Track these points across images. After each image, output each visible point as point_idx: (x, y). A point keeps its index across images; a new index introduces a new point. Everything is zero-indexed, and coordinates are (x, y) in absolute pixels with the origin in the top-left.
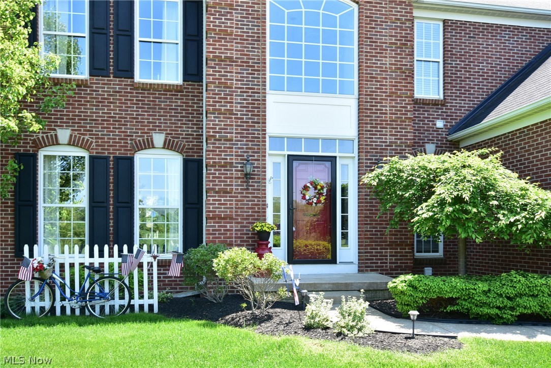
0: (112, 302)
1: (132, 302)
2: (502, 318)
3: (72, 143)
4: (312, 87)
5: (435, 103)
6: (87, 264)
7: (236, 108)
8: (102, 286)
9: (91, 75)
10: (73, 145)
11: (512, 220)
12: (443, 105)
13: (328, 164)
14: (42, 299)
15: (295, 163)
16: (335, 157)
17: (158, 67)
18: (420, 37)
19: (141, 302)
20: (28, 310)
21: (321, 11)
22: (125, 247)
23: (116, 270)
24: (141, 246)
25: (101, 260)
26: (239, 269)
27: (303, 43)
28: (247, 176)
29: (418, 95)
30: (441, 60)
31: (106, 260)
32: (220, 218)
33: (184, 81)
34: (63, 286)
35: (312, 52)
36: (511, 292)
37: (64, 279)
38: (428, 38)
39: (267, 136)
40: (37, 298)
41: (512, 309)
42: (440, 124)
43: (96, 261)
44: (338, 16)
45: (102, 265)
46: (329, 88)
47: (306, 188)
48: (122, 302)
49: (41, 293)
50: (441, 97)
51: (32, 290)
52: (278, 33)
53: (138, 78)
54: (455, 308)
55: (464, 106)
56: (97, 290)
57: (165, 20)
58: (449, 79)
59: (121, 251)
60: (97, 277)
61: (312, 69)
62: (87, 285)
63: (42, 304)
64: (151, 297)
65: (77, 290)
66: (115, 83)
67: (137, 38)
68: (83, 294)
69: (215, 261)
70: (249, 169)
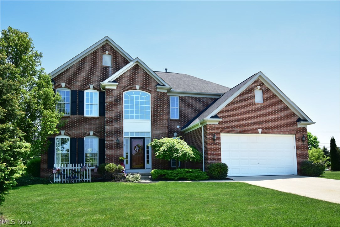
0: (78, 179)
1: (83, 179)
2: (175, 179)
3: (65, 134)
4: (137, 118)
5: (177, 121)
6: (71, 169)
7: (114, 124)
8: (75, 175)
9: (71, 115)
10: (66, 135)
11: (177, 155)
12: (179, 121)
13: (142, 140)
14: (58, 179)
15: (132, 140)
16: (144, 138)
17: (91, 112)
18: (172, 101)
19: (86, 179)
20: (54, 182)
21: (140, 96)
22: (82, 164)
23: (79, 171)
24: (86, 164)
25: (75, 168)
26: (111, 168)
27: (134, 105)
28: (118, 144)
29: (171, 118)
30: (178, 108)
31: (76, 168)
32: (110, 156)
33: (99, 116)
34: (64, 175)
35: (137, 108)
36: (177, 173)
37: (64, 173)
38: (174, 101)
39: (124, 132)
40: (57, 179)
41: (177, 177)
42: (178, 127)
43: (74, 168)
44: (145, 97)
45: (75, 169)
46: (142, 118)
47: (135, 147)
48: (81, 179)
49: (58, 177)
50: (179, 119)
51: (56, 176)
52: (127, 102)
53: (85, 115)
54: (165, 177)
55: (186, 121)
56: (74, 176)
57: (94, 98)
58: (181, 113)
59: (80, 165)
60: (74, 172)
61: (137, 112)
62: (71, 175)
63: (58, 180)
64: (89, 178)
65: (68, 176)
66: (79, 117)
67: (85, 103)
68: (70, 177)
69: (105, 167)
70: (118, 141)
